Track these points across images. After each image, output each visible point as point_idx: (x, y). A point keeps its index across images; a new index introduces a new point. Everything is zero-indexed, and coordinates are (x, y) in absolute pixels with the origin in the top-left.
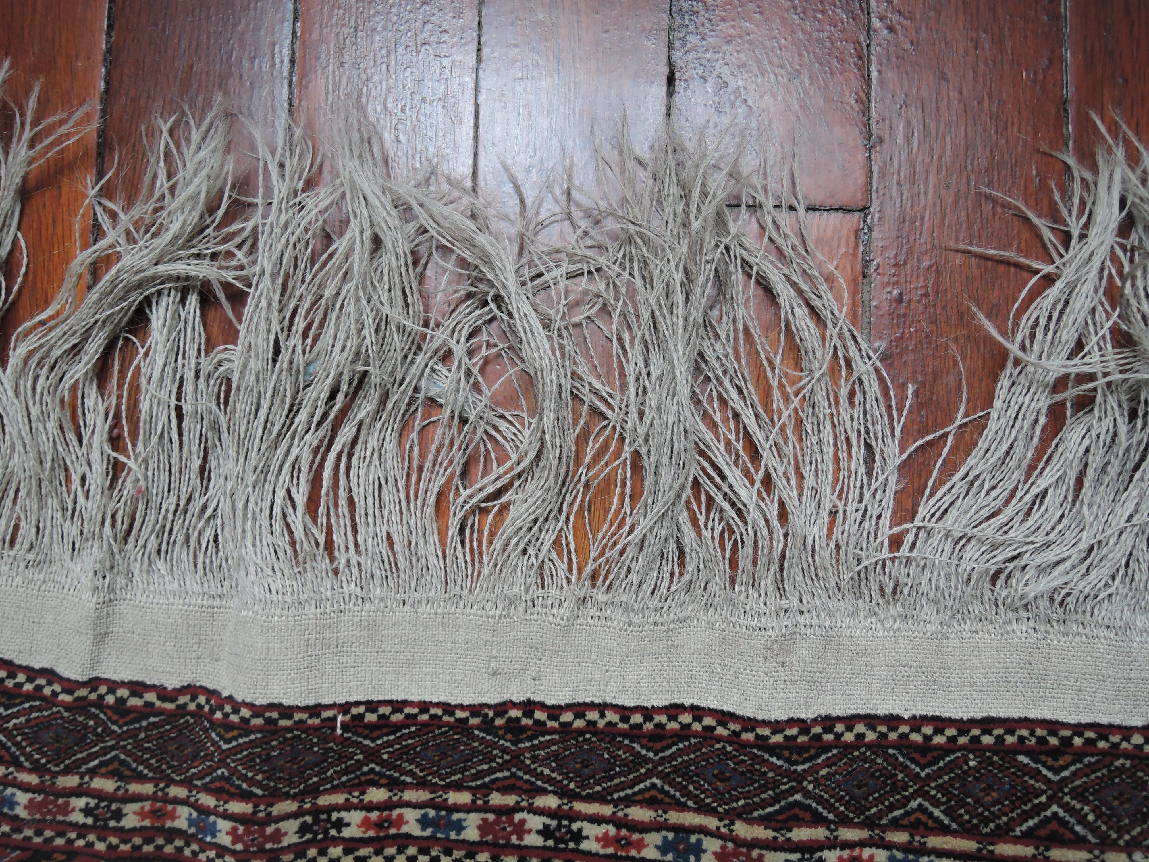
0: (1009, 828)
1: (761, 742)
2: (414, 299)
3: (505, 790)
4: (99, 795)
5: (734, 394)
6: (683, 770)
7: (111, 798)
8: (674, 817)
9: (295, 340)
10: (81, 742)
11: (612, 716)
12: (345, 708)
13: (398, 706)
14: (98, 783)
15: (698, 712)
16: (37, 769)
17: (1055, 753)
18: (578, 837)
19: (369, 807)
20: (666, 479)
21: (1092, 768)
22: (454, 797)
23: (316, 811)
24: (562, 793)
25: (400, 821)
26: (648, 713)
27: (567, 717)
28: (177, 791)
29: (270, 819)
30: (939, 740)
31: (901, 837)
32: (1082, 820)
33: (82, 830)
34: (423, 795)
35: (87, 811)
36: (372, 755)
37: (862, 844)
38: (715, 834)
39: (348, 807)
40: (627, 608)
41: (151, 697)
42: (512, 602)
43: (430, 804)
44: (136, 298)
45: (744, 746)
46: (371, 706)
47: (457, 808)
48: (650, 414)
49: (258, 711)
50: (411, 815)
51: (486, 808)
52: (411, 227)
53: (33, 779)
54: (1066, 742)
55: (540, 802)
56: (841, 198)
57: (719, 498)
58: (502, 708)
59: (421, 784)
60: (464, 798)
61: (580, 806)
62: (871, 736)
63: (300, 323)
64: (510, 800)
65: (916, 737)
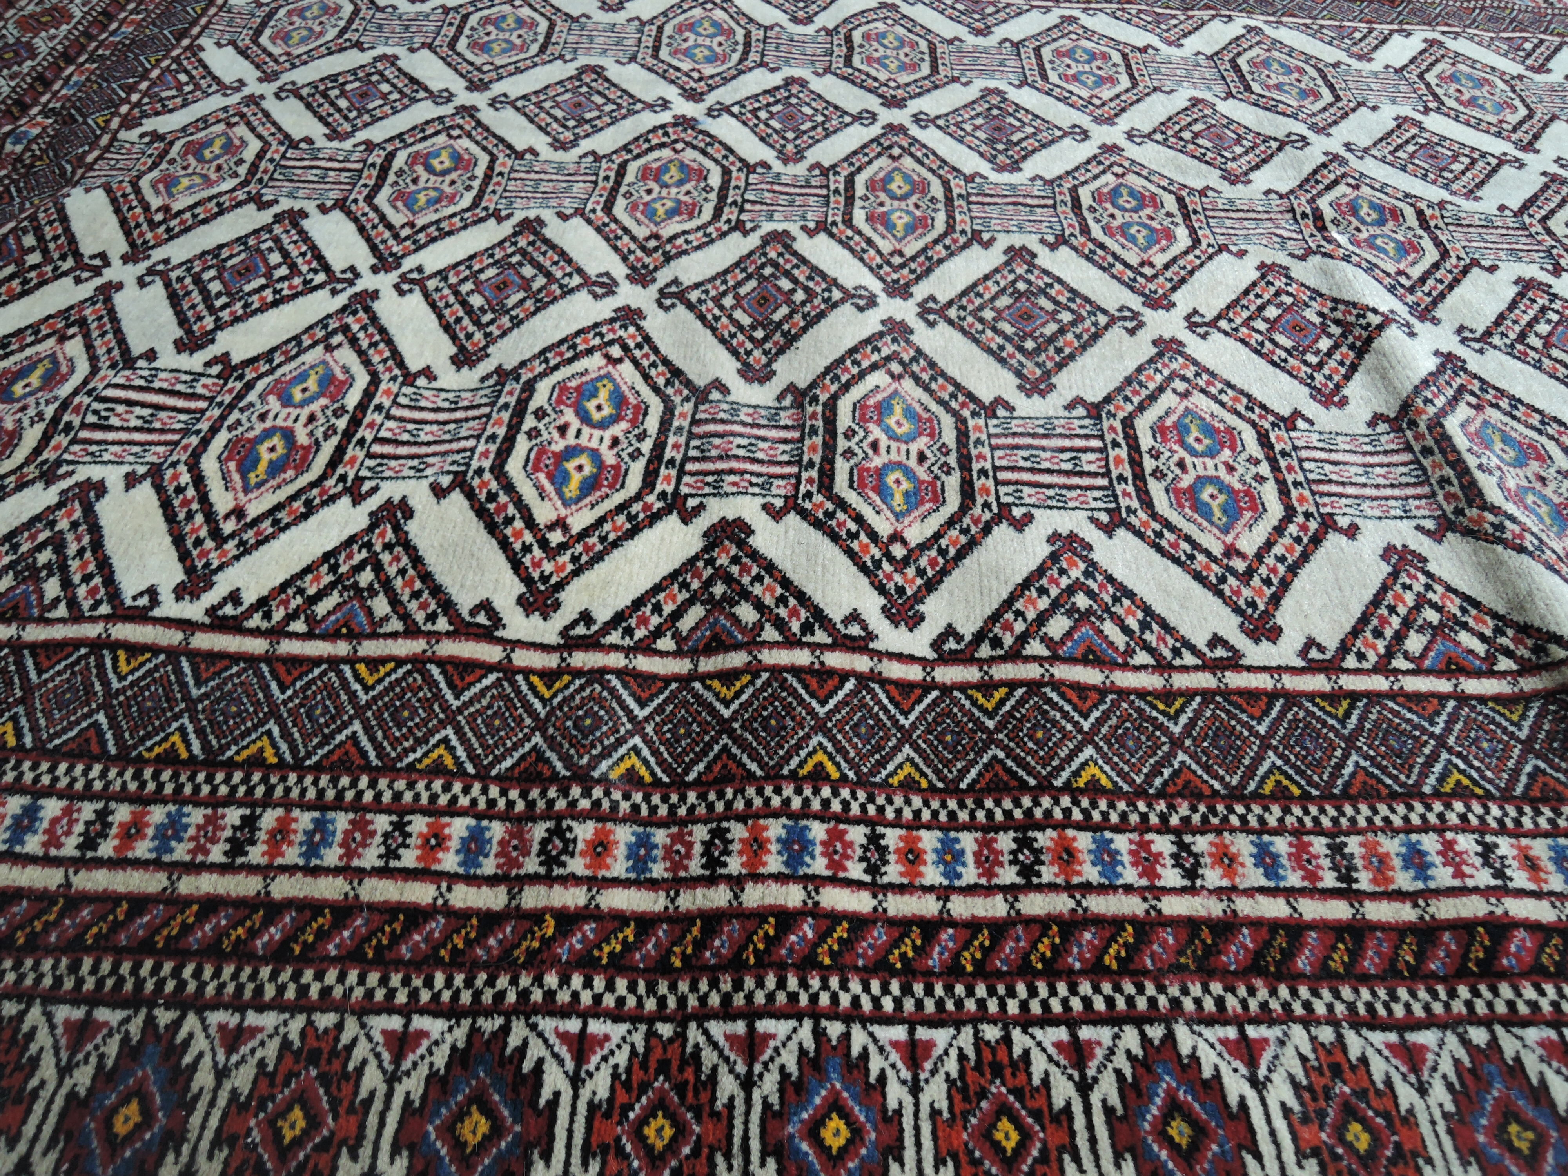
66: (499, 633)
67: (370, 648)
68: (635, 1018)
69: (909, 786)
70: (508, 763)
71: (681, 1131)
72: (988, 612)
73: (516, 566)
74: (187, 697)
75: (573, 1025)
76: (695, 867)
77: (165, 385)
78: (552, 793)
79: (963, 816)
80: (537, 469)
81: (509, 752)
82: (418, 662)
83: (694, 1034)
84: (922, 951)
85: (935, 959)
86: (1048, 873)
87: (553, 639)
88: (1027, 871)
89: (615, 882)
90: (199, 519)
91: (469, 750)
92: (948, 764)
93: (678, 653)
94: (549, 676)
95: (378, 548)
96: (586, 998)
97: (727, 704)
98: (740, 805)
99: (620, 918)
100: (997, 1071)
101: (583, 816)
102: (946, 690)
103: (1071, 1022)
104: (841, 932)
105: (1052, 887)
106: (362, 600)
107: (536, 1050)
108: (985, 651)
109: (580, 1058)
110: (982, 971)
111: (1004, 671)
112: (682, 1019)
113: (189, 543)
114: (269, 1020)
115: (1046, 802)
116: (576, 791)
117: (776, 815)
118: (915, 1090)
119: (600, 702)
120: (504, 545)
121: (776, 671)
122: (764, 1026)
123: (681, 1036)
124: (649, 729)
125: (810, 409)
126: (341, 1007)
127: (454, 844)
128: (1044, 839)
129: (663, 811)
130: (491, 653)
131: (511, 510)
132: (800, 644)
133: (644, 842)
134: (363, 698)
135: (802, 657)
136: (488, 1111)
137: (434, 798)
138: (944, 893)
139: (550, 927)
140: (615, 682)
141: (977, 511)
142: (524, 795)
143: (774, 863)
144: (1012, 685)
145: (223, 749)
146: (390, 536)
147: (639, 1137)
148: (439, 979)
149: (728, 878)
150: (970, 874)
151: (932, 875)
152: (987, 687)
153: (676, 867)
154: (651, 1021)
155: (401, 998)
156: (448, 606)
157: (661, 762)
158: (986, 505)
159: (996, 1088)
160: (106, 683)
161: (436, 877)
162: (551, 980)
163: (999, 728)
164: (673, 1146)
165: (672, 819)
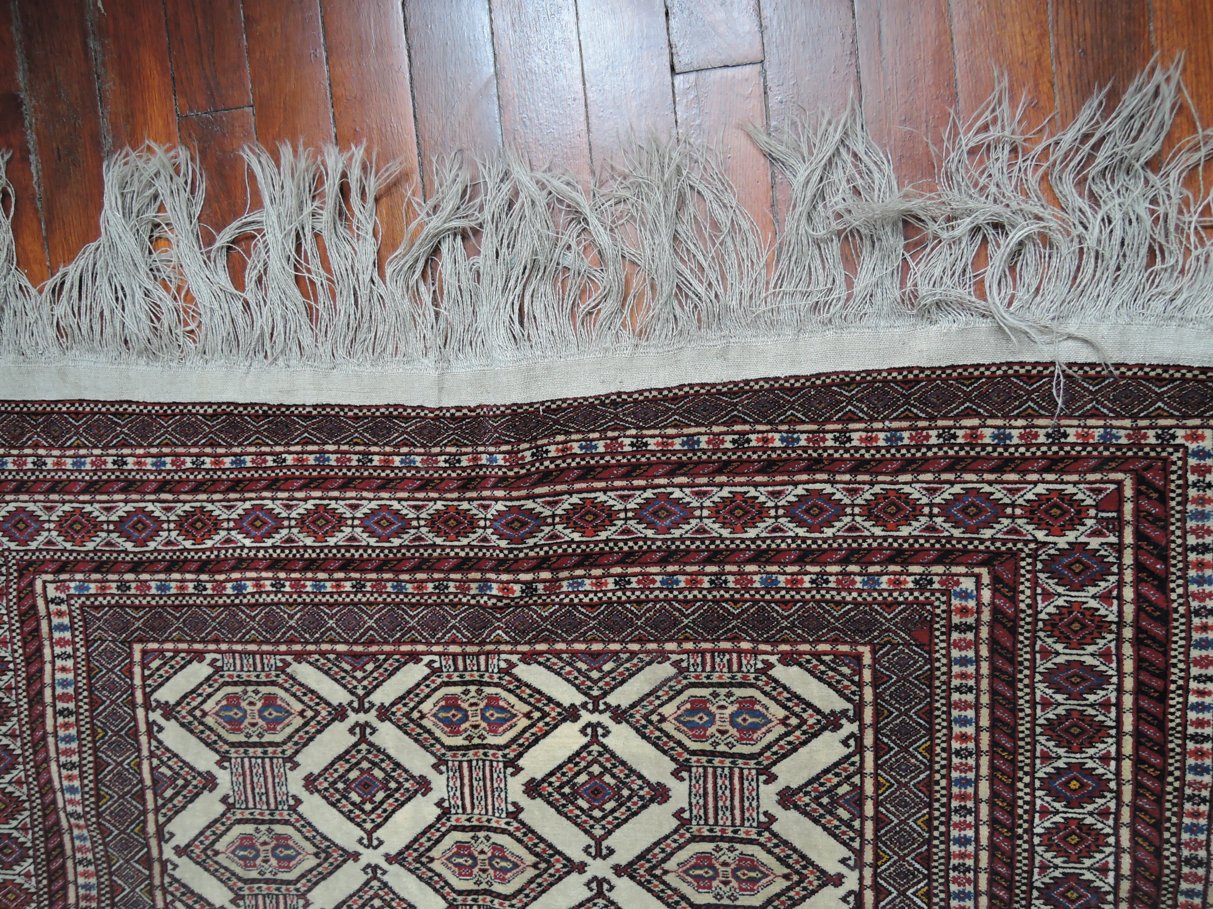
0: (830, 418)
1: (719, 392)
2: (551, 224)
3: (614, 430)
4: (450, 454)
5: (692, 247)
6: (688, 411)
7: (455, 455)
8: (686, 431)
9: (504, 250)
10: (439, 434)
11: (655, 393)
12: (542, 403)
13: (564, 401)
14: (448, 449)
15: (691, 386)
16: (423, 446)
17: (848, 384)
18: (646, 444)
19: (558, 443)
20: (666, 288)
21: (865, 389)
22: (592, 436)
23: (537, 447)
24: (638, 428)
25: (571, 448)
26: (670, 390)
27: (636, 396)
28: (481, 449)
29: (519, 451)
30: (798, 385)
31: (785, 427)
32: (862, 411)
33: (445, 469)
34: (580, 436)
35: (446, 461)
36: (556, 422)
37: (767, 431)
38: (706, 434)
39: (549, 444)
40: (656, 347)
41: (465, 411)
42: (606, 350)
43: (583, 440)
44: (436, 240)
45: (712, 395)
46: (553, 402)
47: (594, 440)
48: (657, 260)
49: (508, 407)
50: (575, 445)
51: (606, 438)
52: (545, 192)
53: (422, 450)
54: (853, 379)
55: (628, 433)
56: (751, 59)
57: (690, 294)
58: (607, 396)
59: (578, 432)
60: (597, 435)
61: (645, 432)
62: (767, 386)
63: (505, 242)
64: (616, 434)
65: (787, 385)
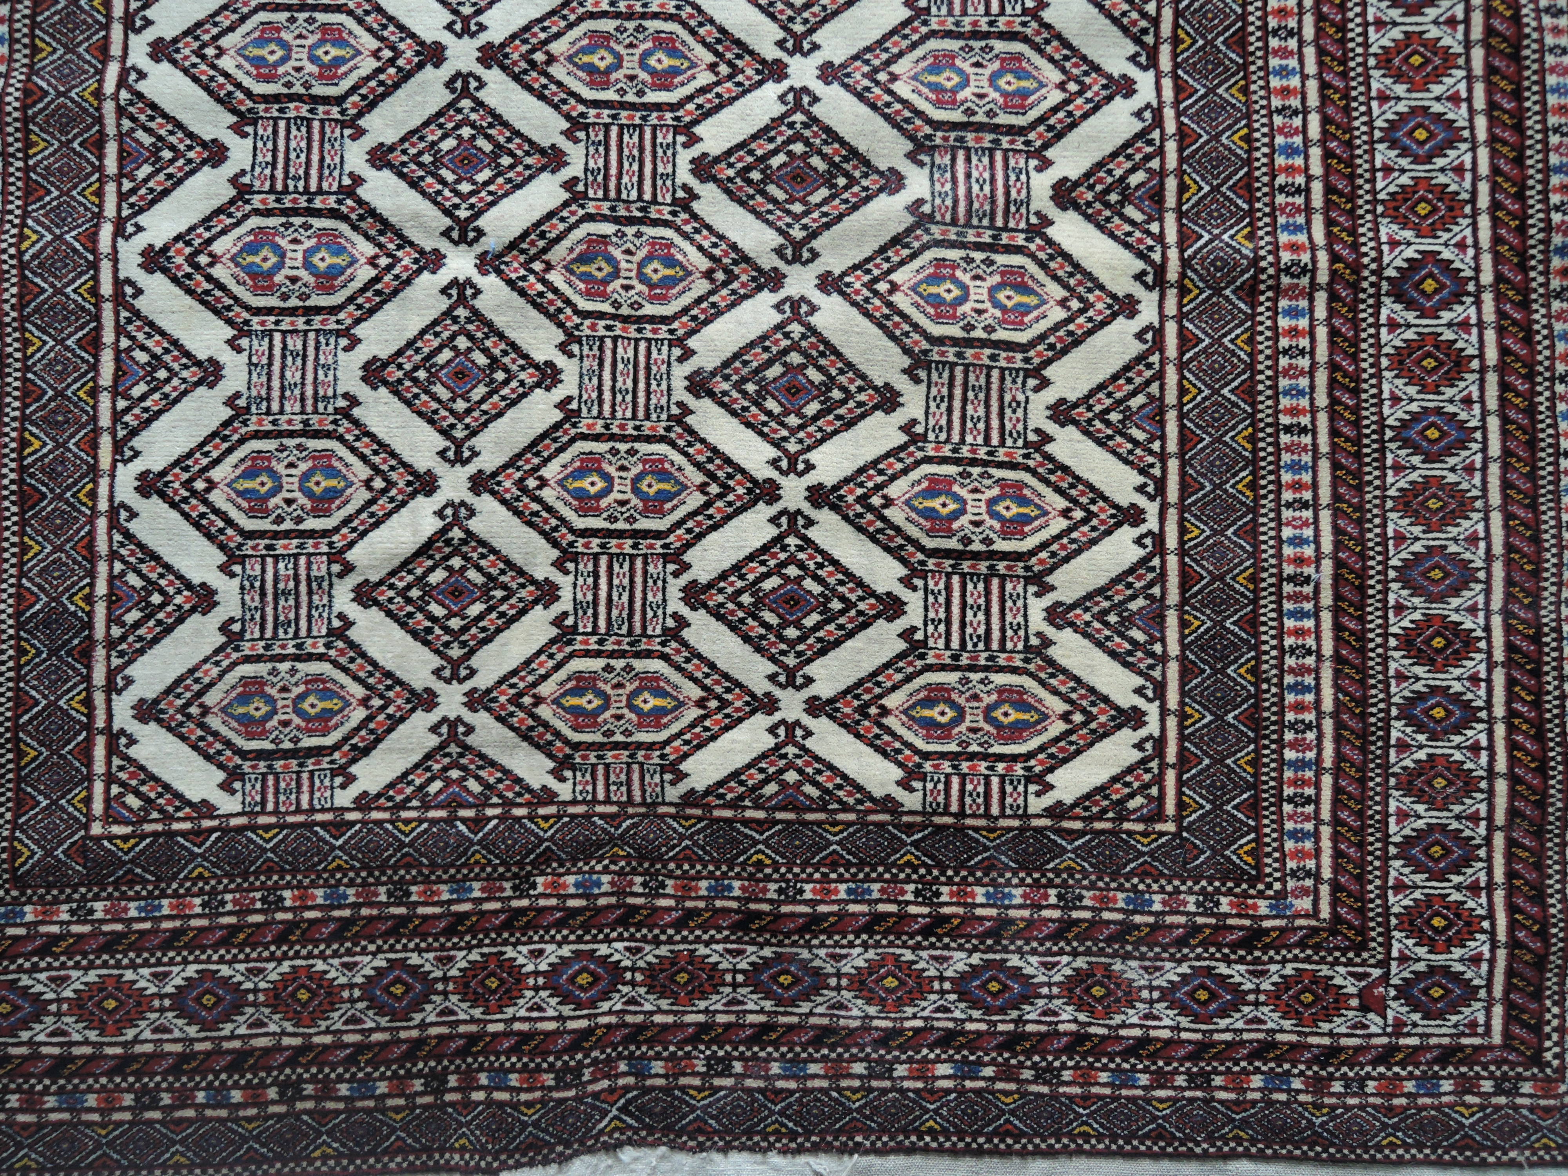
66: (1157, 324)
67: (1171, 398)
68: (1376, 224)
69: (1245, 91)
70: (1242, 306)
71: (1423, 199)
72: (1120, 34)
73: (1104, 324)
74: (1212, 491)
75: (1385, 248)
76: (1299, 200)
77: (942, 610)
78: (1264, 277)
79: (1260, 63)
80: (1022, 323)
81: (1235, 306)
82: (1181, 366)
83: (1382, 196)
84: (1336, 90)
85: (1339, 84)
86: (1292, 23)
87: (1155, 295)
88: (1291, 33)
89: (1310, 238)
90: (1074, 535)
91: (1237, 326)
92: (1227, 69)
93: (1161, 220)
94: (1183, 292)
95: (1090, 415)
96: (1372, 244)
97: (1201, 188)
98: (1266, 179)
99: (1329, 234)
100: (1389, 61)
101: (1278, 259)
102: (1176, 66)
103: (1366, 24)
104: (1333, 129)
105: (1300, 22)
106: (1133, 414)
107: (1399, 263)
108: (1149, 39)
109: (1399, 243)
110: (1343, 62)
111: (1166, 29)
112: (1375, 202)
113: (1094, 534)
114: (1386, 387)
115: (1251, 19)
116: (1263, 264)
117: (1273, 161)
118: (1399, 99)
119: (1203, 259)
120: (1090, 333)
121: (1181, 160)
122: (1378, 164)
123: (1383, 202)
124: (1216, 232)
125: (938, 141)
126: (1377, 356)
127: (1294, 323)
128: (1273, 23)
129: (1267, 220)
130: (1171, 329)
131: (1061, 333)
132: (1162, 147)
133: (1286, 227)
134: (1207, 392)
135: (1171, 147)
136: (1423, 280)
137: (1268, 339)
138: (1304, 77)
139: (1339, 266)
140: (1190, 252)
141: (1029, 31)
142: (1263, 293)
143: (1299, 161)
144: (1176, 26)
145: (1244, 458)
146: (1081, 409)
147: (1426, 217)
148: (1362, 315)
149: (1308, 183)
150: (1293, 63)
151: (1295, 82)
152: (1176, 41)
153: (1299, 210)
154: (1376, 216)
155: (1372, 331)
156: (1140, 358)
157: (1237, 223)
158: (1024, 24)
159: (1396, 62)
160: (1208, 538)
161: (1312, 327)
162: (1366, 260)
163: (1203, 37)
164: (1429, 202)
165: (1272, 215)
